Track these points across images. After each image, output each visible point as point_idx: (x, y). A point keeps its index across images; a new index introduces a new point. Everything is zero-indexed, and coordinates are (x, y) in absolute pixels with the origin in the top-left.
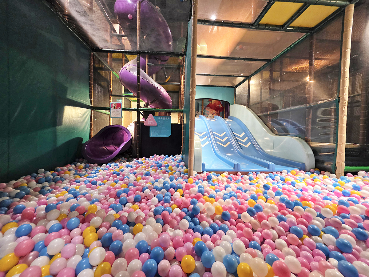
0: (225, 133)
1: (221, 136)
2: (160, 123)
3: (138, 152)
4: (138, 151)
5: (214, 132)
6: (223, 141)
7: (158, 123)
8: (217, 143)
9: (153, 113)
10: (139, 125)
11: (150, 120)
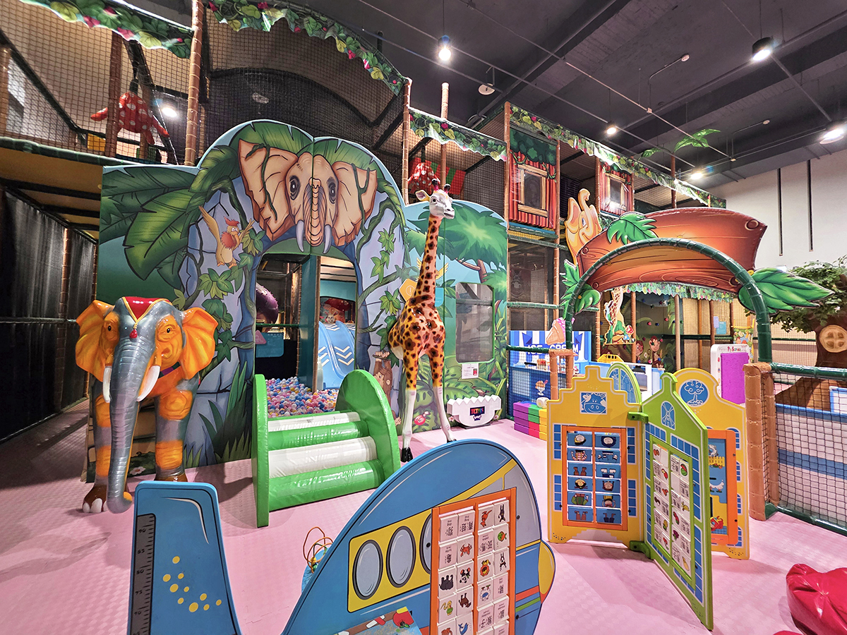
0: (348, 347)
1: (344, 351)
5: (335, 347)
6: (346, 357)
8: (338, 361)
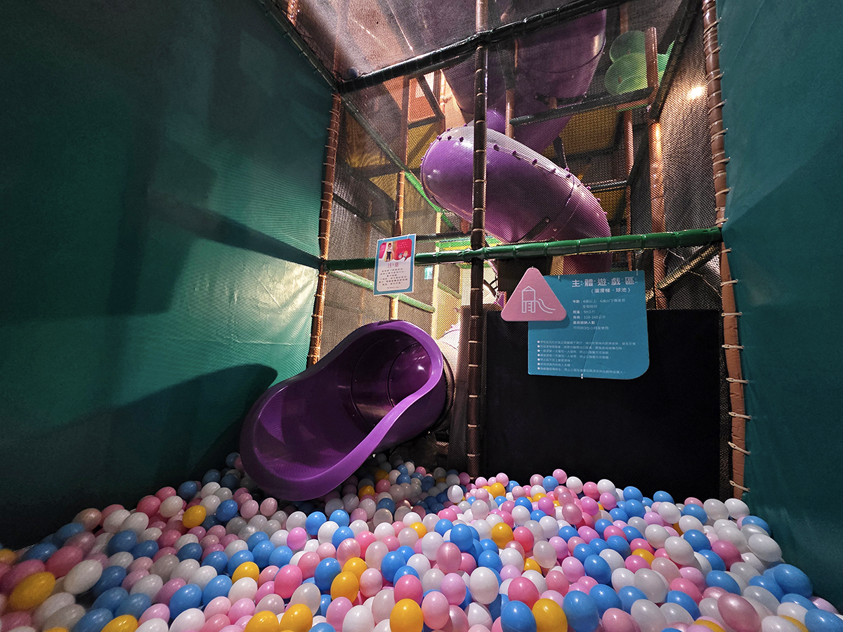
2: (579, 307)
3: (473, 445)
4: (473, 436)
7: (569, 307)
9: (542, 262)
10: (480, 321)
11: (529, 296)
